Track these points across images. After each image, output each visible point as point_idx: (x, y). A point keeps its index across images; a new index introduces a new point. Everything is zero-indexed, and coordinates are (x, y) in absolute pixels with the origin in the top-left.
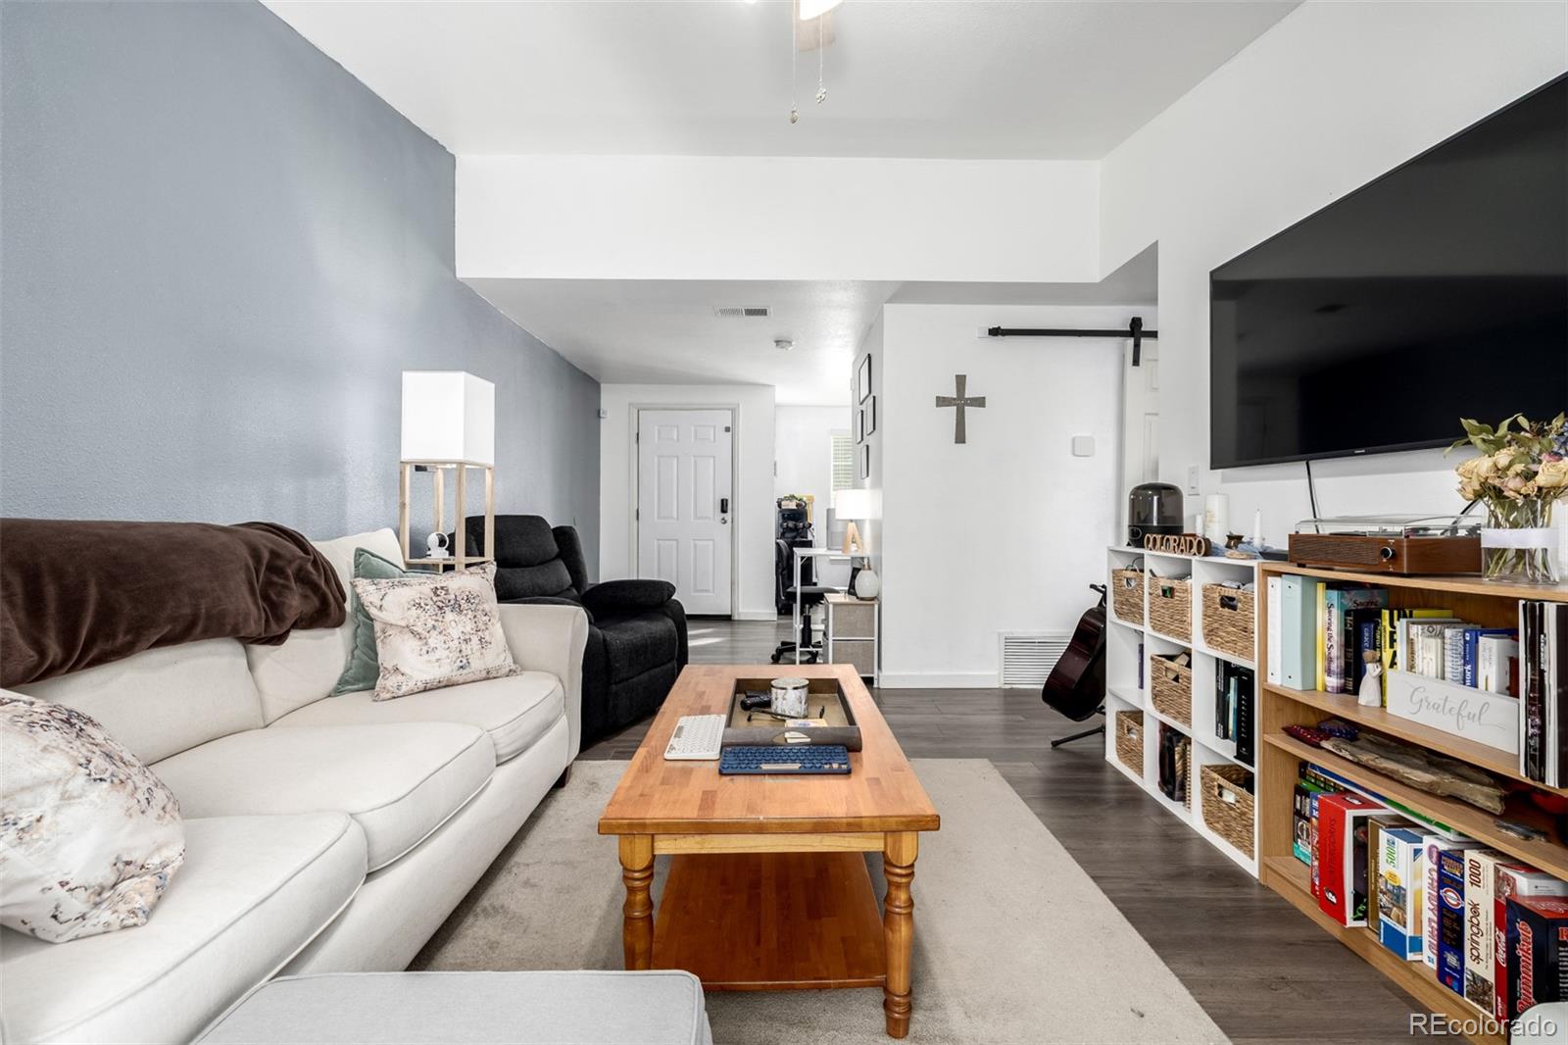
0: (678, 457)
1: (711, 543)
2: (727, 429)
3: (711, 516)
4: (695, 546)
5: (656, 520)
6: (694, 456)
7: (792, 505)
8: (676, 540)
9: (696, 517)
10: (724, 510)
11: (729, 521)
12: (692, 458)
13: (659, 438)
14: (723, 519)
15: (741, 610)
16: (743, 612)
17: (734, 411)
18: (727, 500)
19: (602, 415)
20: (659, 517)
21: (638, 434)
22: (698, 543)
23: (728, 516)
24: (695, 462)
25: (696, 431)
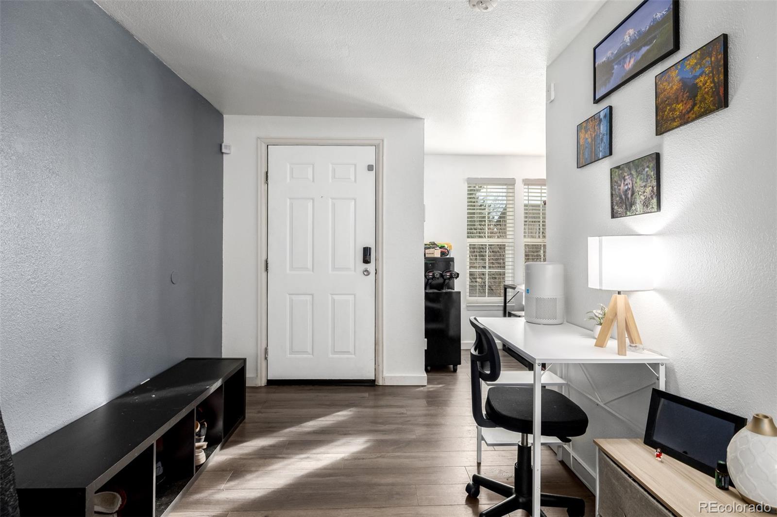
0: (313, 199)
1: (351, 298)
2: (370, 168)
3: (352, 266)
4: (334, 301)
5: (288, 271)
6: (332, 199)
7: (437, 254)
8: (312, 295)
9: (334, 268)
10: (366, 261)
11: (373, 272)
12: (330, 201)
13: (292, 177)
14: (366, 271)
15: (386, 374)
16: (391, 376)
17: (378, 148)
18: (370, 248)
19: (224, 150)
20: (292, 268)
21: (267, 173)
22: (336, 297)
23: (371, 267)
24: (334, 205)
25: (334, 171)
